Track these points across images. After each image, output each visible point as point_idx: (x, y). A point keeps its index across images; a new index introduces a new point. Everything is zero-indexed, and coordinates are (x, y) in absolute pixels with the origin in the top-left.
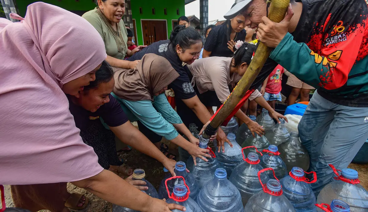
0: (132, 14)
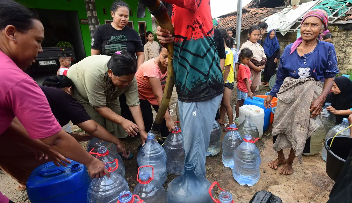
0: (97, 15)
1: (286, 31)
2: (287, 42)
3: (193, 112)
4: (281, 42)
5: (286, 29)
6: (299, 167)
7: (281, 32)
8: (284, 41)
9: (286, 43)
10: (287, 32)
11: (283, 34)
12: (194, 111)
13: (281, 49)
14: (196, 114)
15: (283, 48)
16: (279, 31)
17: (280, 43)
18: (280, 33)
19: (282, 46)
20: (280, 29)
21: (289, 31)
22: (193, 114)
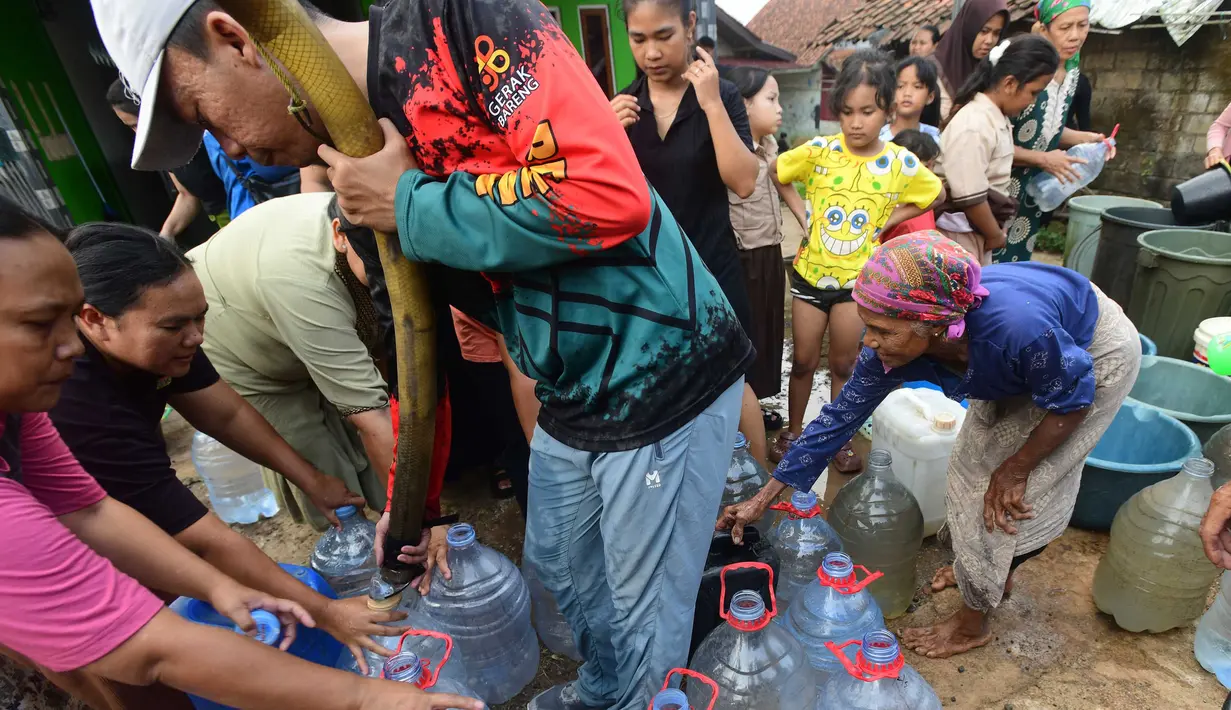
1: (1192, 19)
2: (1196, 71)
3: (648, 475)
4: (1166, 76)
5: (1197, 11)
6: (1074, 682)
7: (1169, 28)
8: (1183, 70)
9: (1190, 77)
10: (1199, 26)
11: (1179, 37)
12: (649, 470)
13: (1163, 108)
14: (658, 481)
15: (1172, 100)
16: (1161, 22)
17: (1161, 77)
18: (1164, 31)
19: (1170, 92)
20: (1169, 11)
21: (1213, 18)
22: (648, 483)
